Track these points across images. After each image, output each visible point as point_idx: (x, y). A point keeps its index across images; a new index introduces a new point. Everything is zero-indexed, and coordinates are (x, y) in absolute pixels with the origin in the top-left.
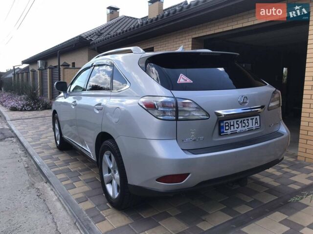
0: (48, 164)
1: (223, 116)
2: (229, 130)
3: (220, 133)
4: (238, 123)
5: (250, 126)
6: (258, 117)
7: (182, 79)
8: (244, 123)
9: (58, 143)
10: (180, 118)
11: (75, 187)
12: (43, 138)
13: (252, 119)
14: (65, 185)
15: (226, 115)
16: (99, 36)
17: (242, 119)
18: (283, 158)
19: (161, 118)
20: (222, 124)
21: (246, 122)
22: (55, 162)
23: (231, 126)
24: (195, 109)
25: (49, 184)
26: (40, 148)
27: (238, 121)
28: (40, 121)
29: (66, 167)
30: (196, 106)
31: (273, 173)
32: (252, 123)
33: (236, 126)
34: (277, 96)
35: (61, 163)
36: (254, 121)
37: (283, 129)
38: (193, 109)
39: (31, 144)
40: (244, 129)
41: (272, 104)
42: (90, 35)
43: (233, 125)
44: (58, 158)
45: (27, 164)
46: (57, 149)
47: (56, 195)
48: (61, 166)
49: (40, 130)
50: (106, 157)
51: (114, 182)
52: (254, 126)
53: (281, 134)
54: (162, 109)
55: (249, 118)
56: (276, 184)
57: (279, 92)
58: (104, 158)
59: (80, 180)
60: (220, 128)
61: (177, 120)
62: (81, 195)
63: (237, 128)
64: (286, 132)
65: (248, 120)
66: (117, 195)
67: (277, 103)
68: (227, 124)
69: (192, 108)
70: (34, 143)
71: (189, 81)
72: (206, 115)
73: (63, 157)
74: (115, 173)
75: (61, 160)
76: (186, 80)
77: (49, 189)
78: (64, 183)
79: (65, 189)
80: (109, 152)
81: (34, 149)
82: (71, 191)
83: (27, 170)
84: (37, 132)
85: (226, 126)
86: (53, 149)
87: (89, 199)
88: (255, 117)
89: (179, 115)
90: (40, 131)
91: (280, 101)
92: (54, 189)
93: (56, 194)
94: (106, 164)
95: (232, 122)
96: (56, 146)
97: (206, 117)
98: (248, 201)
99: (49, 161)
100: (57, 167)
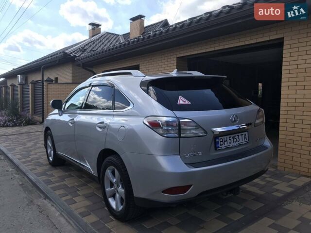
0: (44, 181)
1: (218, 133)
2: (223, 146)
3: (216, 148)
4: (230, 138)
5: (241, 141)
6: (246, 133)
7: (182, 101)
8: (235, 138)
9: (51, 160)
10: (182, 135)
11: (76, 202)
12: (33, 155)
13: (242, 135)
14: (66, 201)
15: (220, 132)
16: (83, 52)
17: (234, 135)
18: (268, 169)
19: (165, 135)
20: (217, 140)
21: (237, 137)
22: (50, 178)
23: (225, 141)
24: (194, 128)
25: (48, 200)
26: (31, 165)
27: (230, 137)
28: (25, 137)
29: (62, 183)
30: (195, 125)
31: (259, 183)
32: (242, 139)
33: (229, 141)
34: (261, 114)
35: (57, 179)
36: (243, 136)
37: (267, 143)
38: (193, 128)
39: (21, 161)
40: (235, 144)
41: (257, 121)
42: (74, 51)
43: (227, 141)
44: (52, 174)
45: (21, 181)
46: (50, 166)
47: (58, 211)
48: (56, 182)
49: (27, 146)
50: (108, 172)
51: (117, 195)
52: (244, 141)
53: (266, 148)
54: (166, 128)
55: (240, 134)
56: (262, 193)
57: (263, 110)
58: (106, 173)
59: (80, 195)
60: (216, 143)
61: (180, 137)
62: (83, 210)
63: (230, 143)
64: (269, 145)
65: (238, 136)
66: (121, 208)
67: (261, 120)
68: (221, 140)
69: (192, 126)
70: (24, 160)
71: (187, 102)
72: (204, 133)
73: (57, 173)
74: (118, 187)
75: (56, 176)
76: (185, 102)
77: (49, 205)
78: (64, 199)
79: (67, 204)
80: (112, 167)
81: (26, 166)
82: (73, 207)
83: (23, 188)
84: (25, 148)
85: (220, 142)
86: (46, 165)
87: (92, 213)
88: (244, 133)
89: (182, 132)
90: (28, 148)
91: (263, 119)
92: (55, 205)
93: (58, 209)
94: (108, 178)
95: (225, 137)
96: (48, 163)
97: (204, 134)
98: (239, 209)
99: (44, 178)
100: (54, 183)
